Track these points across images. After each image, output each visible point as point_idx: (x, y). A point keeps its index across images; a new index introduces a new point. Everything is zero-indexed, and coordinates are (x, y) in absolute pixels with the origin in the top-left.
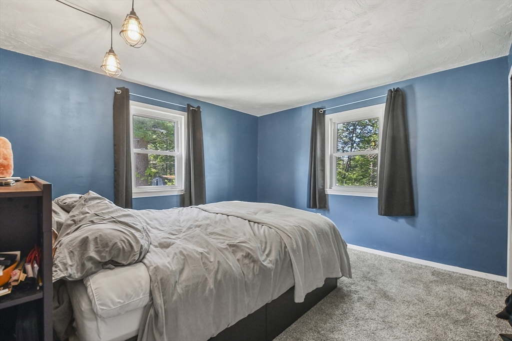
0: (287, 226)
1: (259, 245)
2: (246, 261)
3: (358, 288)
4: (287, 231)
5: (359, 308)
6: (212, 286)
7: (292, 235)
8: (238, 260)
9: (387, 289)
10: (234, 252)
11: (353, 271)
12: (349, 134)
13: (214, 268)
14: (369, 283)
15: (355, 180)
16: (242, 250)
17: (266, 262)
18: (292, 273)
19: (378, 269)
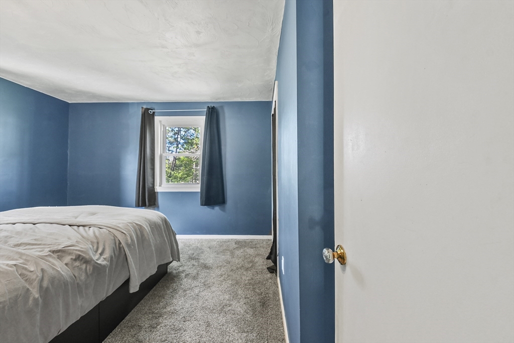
0: (119, 224)
1: (91, 246)
2: (77, 264)
3: (185, 268)
4: (121, 228)
5: (186, 282)
6: (37, 296)
7: (126, 231)
8: (66, 264)
9: (207, 262)
10: (60, 258)
11: (181, 256)
12: (175, 134)
13: (37, 276)
14: (193, 262)
15: (180, 178)
16: (70, 254)
17: (100, 260)
18: (127, 267)
19: (200, 249)
